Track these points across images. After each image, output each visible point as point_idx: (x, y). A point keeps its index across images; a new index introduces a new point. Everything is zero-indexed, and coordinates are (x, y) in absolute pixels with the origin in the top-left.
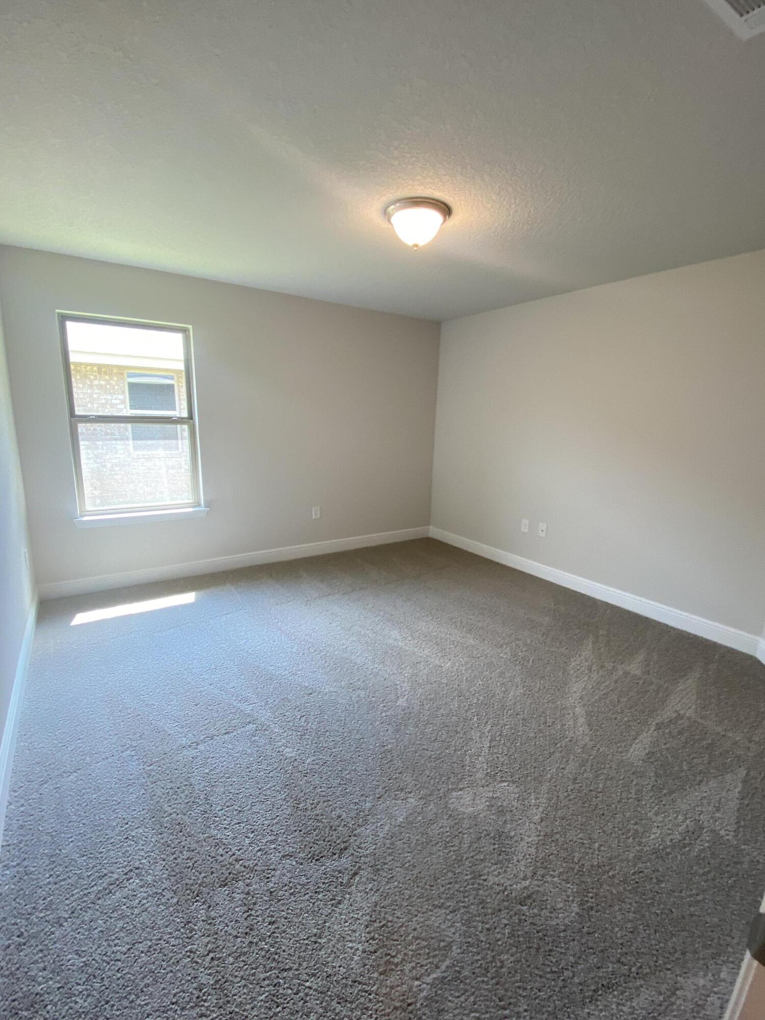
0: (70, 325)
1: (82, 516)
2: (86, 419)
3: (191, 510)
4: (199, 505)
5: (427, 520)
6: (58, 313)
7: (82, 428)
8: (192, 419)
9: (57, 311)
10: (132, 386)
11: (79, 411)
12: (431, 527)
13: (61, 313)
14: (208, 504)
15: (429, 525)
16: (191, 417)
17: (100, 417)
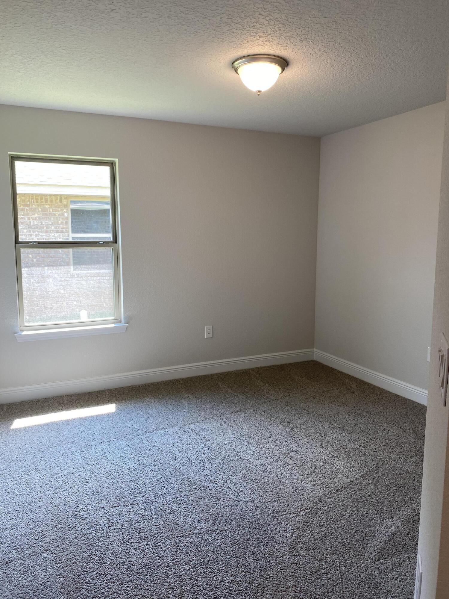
0: (18, 164)
1: (22, 331)
2: (28, 245)
3: (113, 325)
4: (120, 322)
5: (310, 343)
6: (10, 155)
7: (25, 253)
8: (116, 243)
9: (9, 153)
10: (75, 213)
11: (22, 238)
12: (315, 349)
13: (11, 154)
14: (128, 320)
15: (313, 348)
16: (115, 241)
17: (39, 243)
